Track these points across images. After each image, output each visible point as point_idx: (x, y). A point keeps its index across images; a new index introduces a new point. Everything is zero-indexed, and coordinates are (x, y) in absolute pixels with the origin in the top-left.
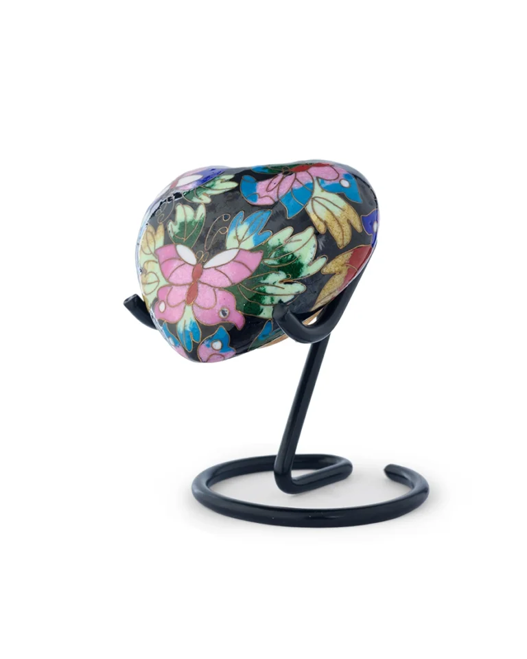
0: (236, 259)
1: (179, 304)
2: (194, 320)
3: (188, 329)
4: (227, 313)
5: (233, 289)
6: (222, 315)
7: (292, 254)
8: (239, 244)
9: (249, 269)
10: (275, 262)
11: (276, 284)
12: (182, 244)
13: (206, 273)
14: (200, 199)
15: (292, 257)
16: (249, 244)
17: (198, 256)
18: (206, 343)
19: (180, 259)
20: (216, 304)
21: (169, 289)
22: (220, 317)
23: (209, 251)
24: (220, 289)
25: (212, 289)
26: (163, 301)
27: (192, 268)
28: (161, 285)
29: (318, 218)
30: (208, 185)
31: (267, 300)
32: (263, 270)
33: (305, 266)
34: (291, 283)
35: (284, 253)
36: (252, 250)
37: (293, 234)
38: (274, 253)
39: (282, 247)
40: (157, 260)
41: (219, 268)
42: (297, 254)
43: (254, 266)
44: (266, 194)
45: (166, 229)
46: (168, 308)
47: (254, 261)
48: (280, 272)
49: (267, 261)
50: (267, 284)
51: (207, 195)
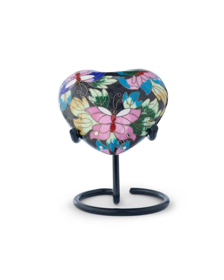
0: (131, 113)
1: (107, 132)
2: (115, 139)
3: (113, 142)
4: (130, 135)
5: (131, 125)
6: (128, 136)
7: (152, 110)
8: (130, 106)
9: (137, 116)
10: (146, 113)
11: (147, 122)
12: (101, 106)
13: (117, 119)
14: (101, 87)
15: (152, 111)
16: (134, 106)
17: (112, 112)
18: (121, 147)
19: (102, 113)
20: (125, 132)
21: (100, 126)
22: (127, 137)
23: (117, 109)
24: (126, 125)
25: (122, 126)
26: (97, 131)
27: (110, 117)
28: (93, 124)
29: (157, 94)
30: (101, 80)
31: (144, 129)
32: (142, 117)
33: (156, 114)
34: (152, 121)
35: (149, 109)
36: (136, 109)
37: (151, 101)
38: (145, 110)
39: (148, 107)
40: (88, 113)
41: (124, 117)
42: (153, 110)
43: (138, 115)
44: (133, 85)
45: (88, 100)
46: (100, 134)
47: (138, 113)
48: (149, 117)
49: (143, 113)
50: (144, 122)
51: (105, 85)
